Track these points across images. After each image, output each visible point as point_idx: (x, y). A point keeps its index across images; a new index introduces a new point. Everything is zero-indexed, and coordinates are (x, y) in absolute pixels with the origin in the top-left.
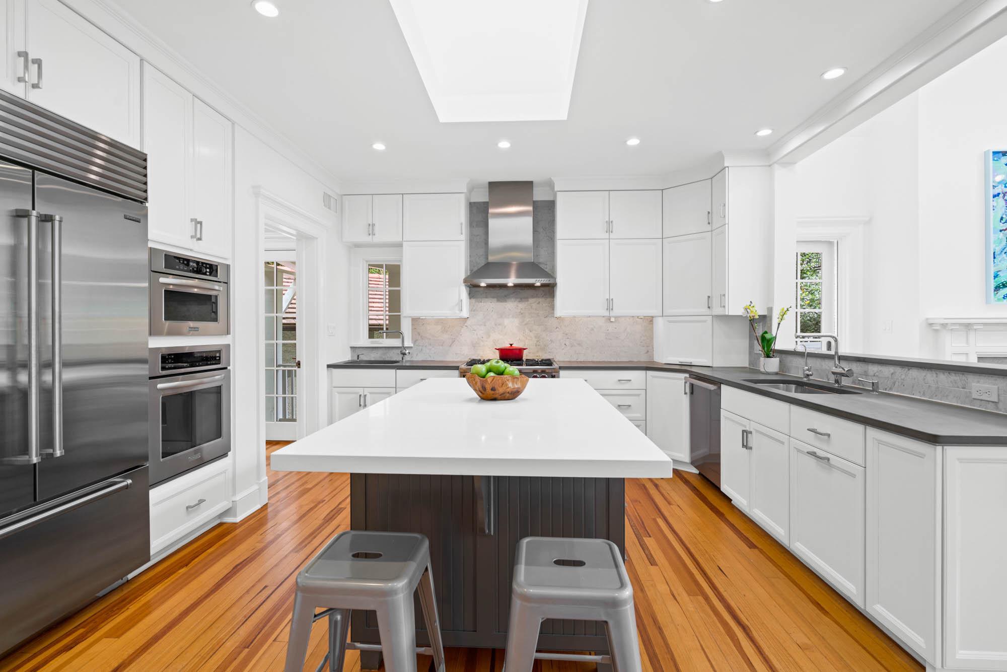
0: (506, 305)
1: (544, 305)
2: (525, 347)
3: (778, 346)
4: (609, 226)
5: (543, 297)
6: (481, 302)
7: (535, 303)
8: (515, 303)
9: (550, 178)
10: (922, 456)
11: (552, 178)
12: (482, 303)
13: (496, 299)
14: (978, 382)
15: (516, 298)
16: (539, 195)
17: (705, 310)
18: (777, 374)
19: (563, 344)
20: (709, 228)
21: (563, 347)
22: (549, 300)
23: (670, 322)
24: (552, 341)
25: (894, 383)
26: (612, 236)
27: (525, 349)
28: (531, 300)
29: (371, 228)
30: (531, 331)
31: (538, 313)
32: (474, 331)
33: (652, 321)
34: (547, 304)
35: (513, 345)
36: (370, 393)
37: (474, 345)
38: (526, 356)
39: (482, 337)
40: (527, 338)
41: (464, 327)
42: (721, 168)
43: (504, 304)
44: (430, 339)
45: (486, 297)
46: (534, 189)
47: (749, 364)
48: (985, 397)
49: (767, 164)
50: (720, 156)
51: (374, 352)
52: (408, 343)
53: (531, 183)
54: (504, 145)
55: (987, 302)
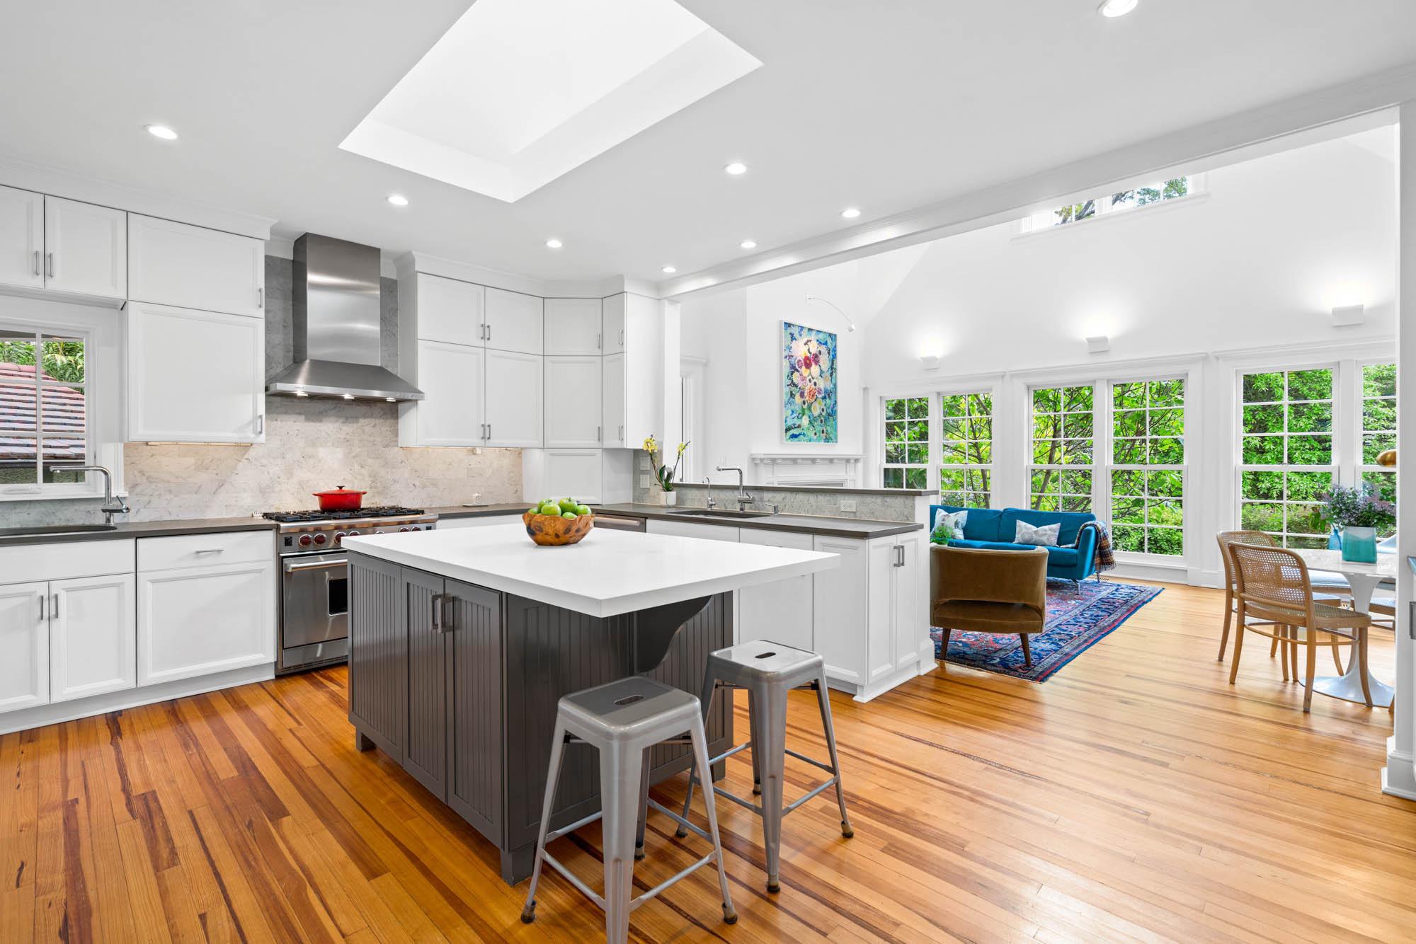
0: (320, 426)
1: (382, 428)
2: (362, 491)
3: (676, 480)
4: (485, 332)
5: (381, 417)
6: (276, 420)
7: (368, 428)
8: (337, 425)
9: (410, 252)
10: (856, 548)
11: (414, 253)
12: (279, 422)
13: (303, 417)
14: (844, 499)
15: (339, 417)
16: (388, 270)
17: (594, 443)
18: (674, 507)
19: (411, 485)
20: (599, 352)
21: (411, 489)
22: (390, 422)
23: (552, 455)
24: (395, 481)
25: (785, 506)
26: (489, 344)
27: (364, 493)
28: (362, 421)
29: (44, 263)
30: (362, 467)
31: (374, 441)
32: (263, 468)
33: (520, 453)
34: (386, 428)
35: (343, 489)
36: (68, 590)
37: (264, 491)
38: (364, 503)
39: (279, 478)
40: (356, 478)
41: (244, 460)
42: (620, 291)
43: (318, 424)
44: (169, 482)
45: (286, 413)
46: (382, 260)
47: (633, 500)
48: (849, 510)
49: (658, 298)
50: (620, 279)
51: (17, 511)
52: (118, 490)
53: (377, 250)
54: (398, 200)
55: (781, 443)
